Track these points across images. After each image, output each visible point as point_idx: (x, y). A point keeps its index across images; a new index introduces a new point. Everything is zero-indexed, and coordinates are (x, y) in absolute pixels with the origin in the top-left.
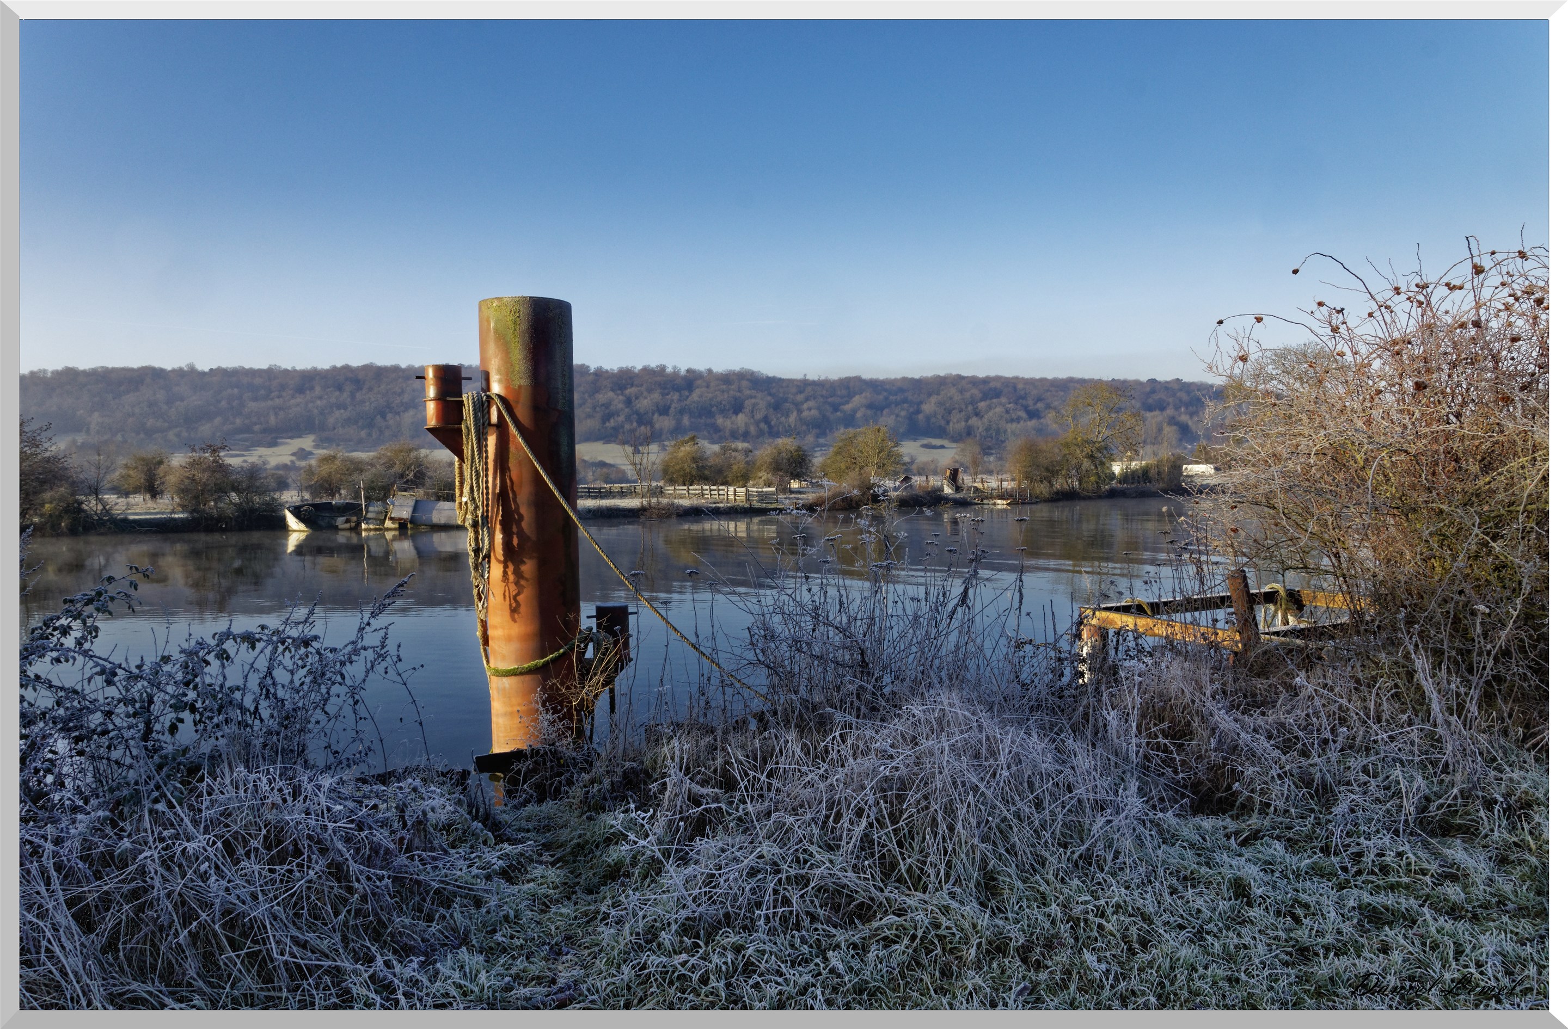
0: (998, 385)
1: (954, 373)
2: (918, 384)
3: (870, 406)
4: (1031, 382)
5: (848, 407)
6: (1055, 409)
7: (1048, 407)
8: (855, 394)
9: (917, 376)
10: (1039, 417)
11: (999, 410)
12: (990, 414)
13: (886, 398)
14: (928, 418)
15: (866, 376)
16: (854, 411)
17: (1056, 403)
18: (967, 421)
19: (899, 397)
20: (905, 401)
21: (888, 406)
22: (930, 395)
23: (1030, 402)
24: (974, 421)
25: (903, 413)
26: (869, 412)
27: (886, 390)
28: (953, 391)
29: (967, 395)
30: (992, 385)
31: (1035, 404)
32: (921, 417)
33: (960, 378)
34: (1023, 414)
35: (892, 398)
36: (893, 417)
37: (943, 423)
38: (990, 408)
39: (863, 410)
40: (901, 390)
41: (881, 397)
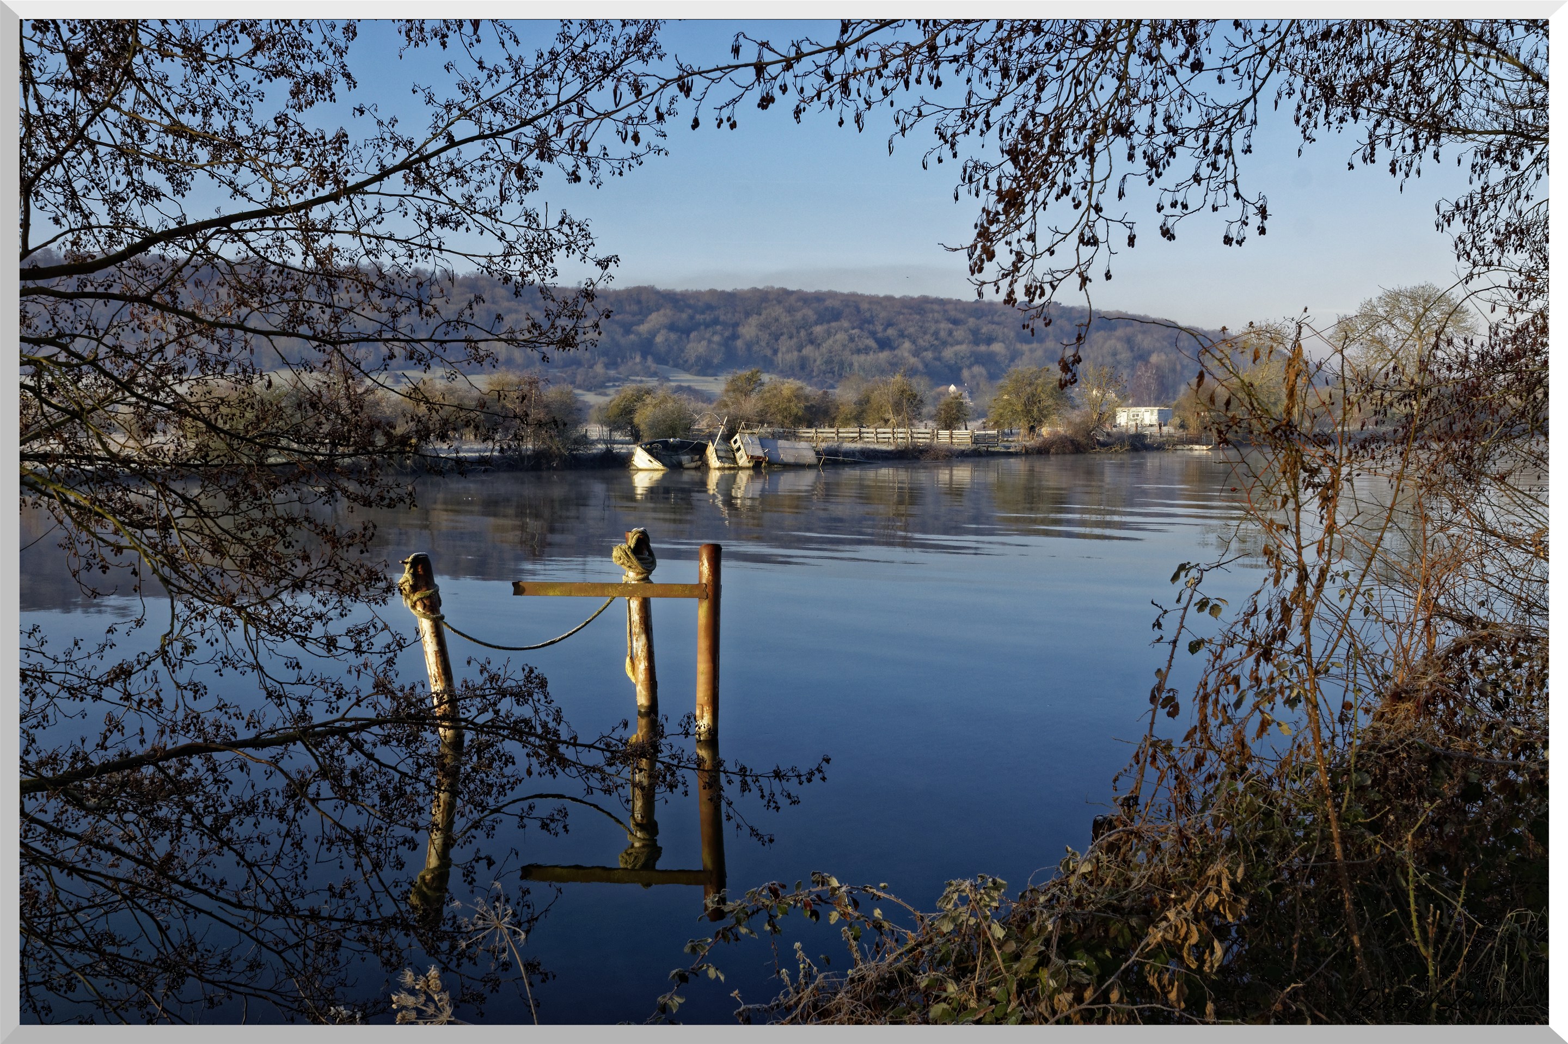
0: (836, 304)
1: (777, 285)
2: (730, 299)
3: (672, 327)
4: (874, 301)
5: (643, 328)
6: (909, 337)
7: (902, 335)
8: (650, 311)
9: (729, 289)
10: (892, 348)
11: (841, 337)
12: (830, 341)
13: (692, 318)
14: (749, 346)
15: (661, 287)
16: (653, 334)
17: (912, 330)
18: (800, 351)
19: (708, 317)
20: (716, 322)
21: (696, 327)
22: (748, 314)
23: (879, 328)
24: (808, 351)
25: (716, 338)
26: (673, 336)
27: (690, 306)
28: (778, 311)
29: (799, 315)
30: (829, 303)
31: (885, 330)
32: (739, 343)
33: (786, 293)
34: (871, 343)
35: (699, 317)
36: (704, 343)
37: (769, 352)
38: (829, 334)
39: (663, 332)
40: (709, 307)
41: (684, 316)
